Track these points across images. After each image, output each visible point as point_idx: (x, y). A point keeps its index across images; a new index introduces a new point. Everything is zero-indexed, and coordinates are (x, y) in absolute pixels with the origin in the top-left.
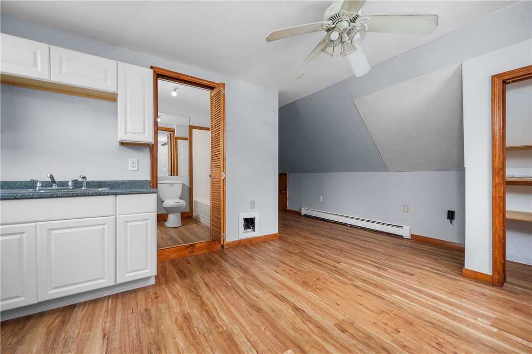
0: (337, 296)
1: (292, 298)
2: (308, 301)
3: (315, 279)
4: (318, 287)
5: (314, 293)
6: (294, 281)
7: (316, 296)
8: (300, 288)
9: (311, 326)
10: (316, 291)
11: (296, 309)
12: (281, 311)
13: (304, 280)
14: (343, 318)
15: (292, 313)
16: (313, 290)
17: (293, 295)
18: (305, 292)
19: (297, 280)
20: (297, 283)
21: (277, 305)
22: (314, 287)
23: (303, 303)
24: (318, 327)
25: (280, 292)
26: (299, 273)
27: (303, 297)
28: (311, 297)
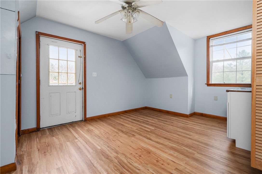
0: (131, 145)
1: (154, 143)
2: (145, 143)
3: (142, 156)
4: (141, 150)
5: (143, 146)
6: (156, 153)
7: (142, 145)
8: (151, 148)
9: (144, 135)
10: (142, 148)
11: (150, 139)
12: (156, 138)
13: (150, 155)
14: (132, 138)
15: (151, 138)
16: (143, 148)
17: (153, 144)
18: (148, 147)
19: (154, 154)
20: (154, 152)
21: (159, 140)
22: (143, 150)
23: (148, 142)
24: (141, 135)
25: (161, 146)
26: (155, 161)
27: (149, 144)
28: (144, 144)
